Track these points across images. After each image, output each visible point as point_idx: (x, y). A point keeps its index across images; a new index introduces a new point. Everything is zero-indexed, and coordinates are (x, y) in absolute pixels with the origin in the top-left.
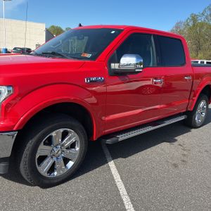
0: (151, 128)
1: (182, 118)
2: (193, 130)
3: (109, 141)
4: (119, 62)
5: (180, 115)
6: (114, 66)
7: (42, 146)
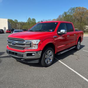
0: (67, 50)
1: (75, 47)
2: (77, 51)
3: (59, 54)
4: (60, 31)
5: (74, 46)
6: (59, 33)
7: (46, 55)
